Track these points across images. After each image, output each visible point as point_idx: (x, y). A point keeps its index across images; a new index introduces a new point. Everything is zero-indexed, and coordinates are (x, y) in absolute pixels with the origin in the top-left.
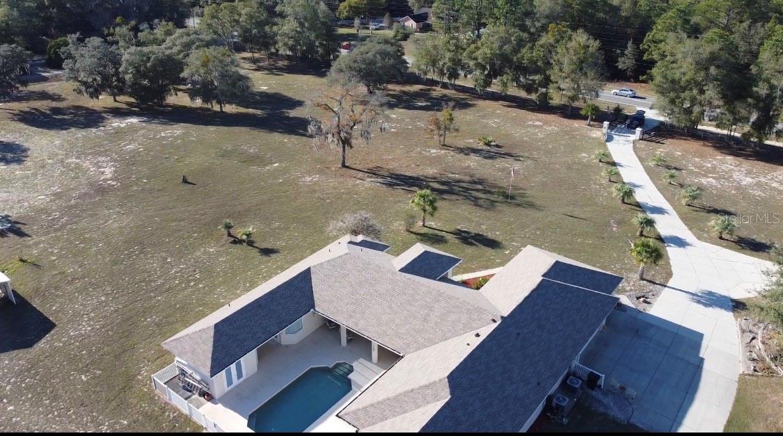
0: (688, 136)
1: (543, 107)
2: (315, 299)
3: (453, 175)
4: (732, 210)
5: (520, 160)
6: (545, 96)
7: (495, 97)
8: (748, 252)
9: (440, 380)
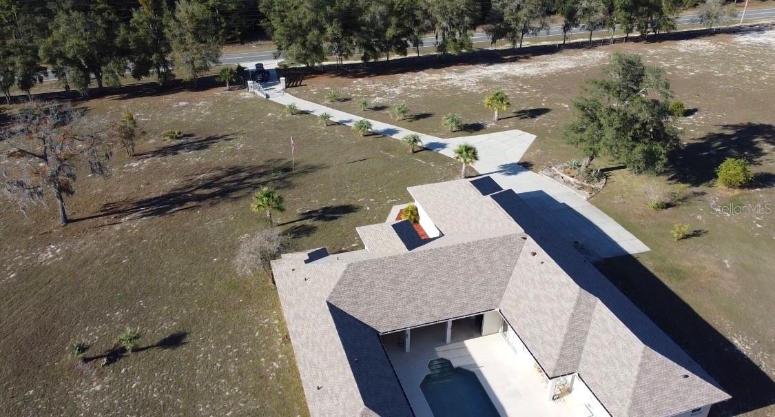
0: (312, 74)
1: (170, 86)
2: (370, 324)
3: (201, 176)
4: (428, 111)
5: (230, 139)
6: (167, 76)
7: (101, 93)
8: (475, 132)
9: (580, 293)
